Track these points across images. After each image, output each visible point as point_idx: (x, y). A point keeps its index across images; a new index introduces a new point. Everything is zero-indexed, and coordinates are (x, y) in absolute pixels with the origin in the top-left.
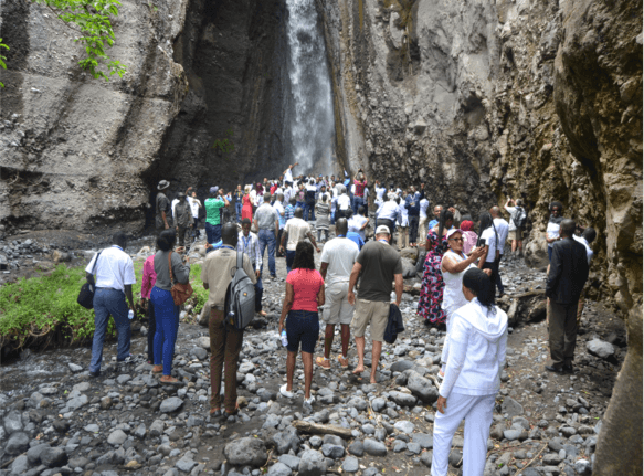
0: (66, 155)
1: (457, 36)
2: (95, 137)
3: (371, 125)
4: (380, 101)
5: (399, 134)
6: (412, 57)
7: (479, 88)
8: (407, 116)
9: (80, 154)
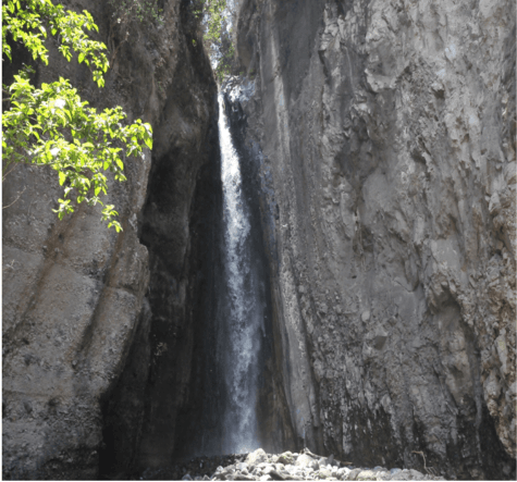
0: (28, 362)
1: (420, 219)
2: (59, 339)
3: (320, 339)
4: (330, 306)
5: (355, 349)
6: (365, 248)
7: (453, 281)
8: (364, 324)
9: (42, 363)
